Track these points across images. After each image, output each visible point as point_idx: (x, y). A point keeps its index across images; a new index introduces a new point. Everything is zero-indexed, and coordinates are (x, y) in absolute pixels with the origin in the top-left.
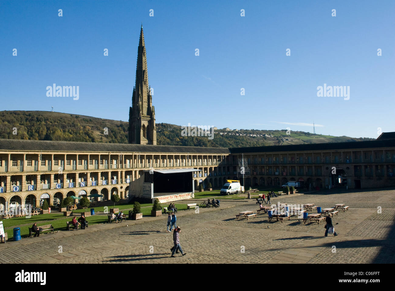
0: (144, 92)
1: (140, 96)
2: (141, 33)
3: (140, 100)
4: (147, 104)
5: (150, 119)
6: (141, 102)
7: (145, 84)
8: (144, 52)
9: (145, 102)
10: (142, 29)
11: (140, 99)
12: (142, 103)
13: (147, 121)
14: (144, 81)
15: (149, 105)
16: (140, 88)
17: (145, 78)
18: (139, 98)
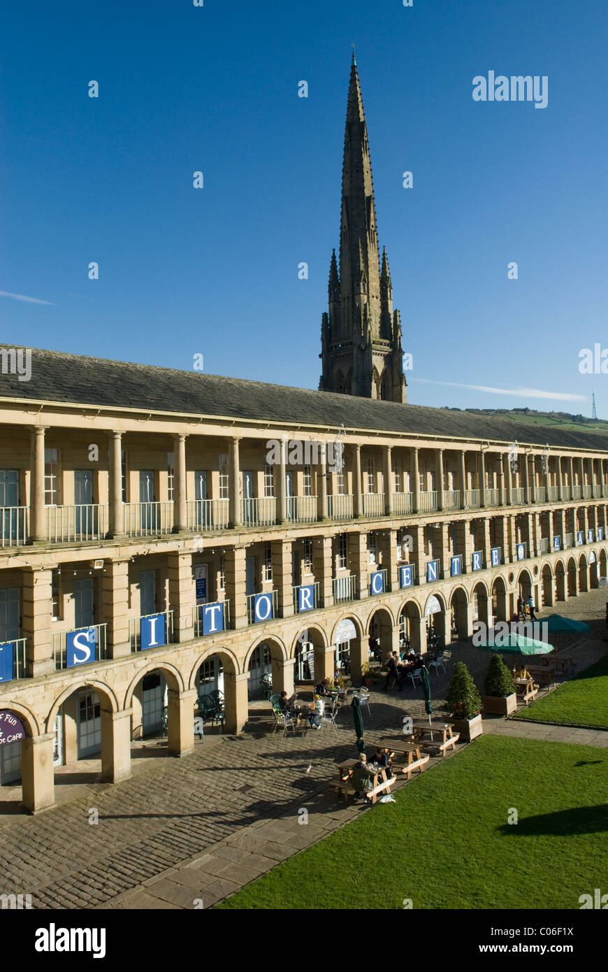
0: (371, 266)
1: (363, 278)
2: (353, 81)
3: (362, 291)
4: (380, 304)
5: (391, 350)
6: (366, 296)
7: (373, 240)
8: (365, 139)
9: (375, 298)
10: (353, 67)
11: (362, 287)
12: (368, 297)
13: (382, 358)
14: (369, 229)
15: (384, 307)
16: (360, 250)
17: (372, 223)
18: (361, 284)
